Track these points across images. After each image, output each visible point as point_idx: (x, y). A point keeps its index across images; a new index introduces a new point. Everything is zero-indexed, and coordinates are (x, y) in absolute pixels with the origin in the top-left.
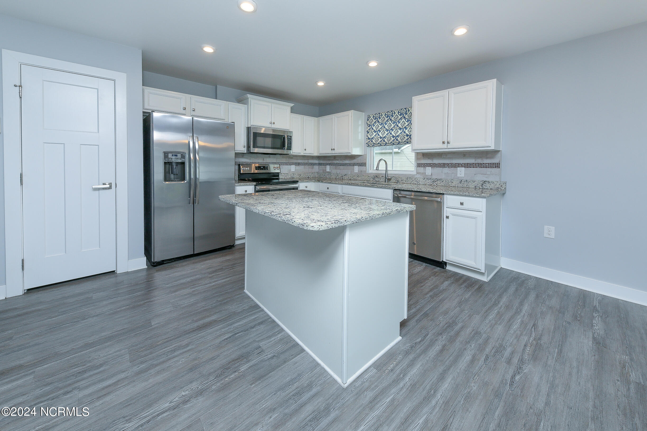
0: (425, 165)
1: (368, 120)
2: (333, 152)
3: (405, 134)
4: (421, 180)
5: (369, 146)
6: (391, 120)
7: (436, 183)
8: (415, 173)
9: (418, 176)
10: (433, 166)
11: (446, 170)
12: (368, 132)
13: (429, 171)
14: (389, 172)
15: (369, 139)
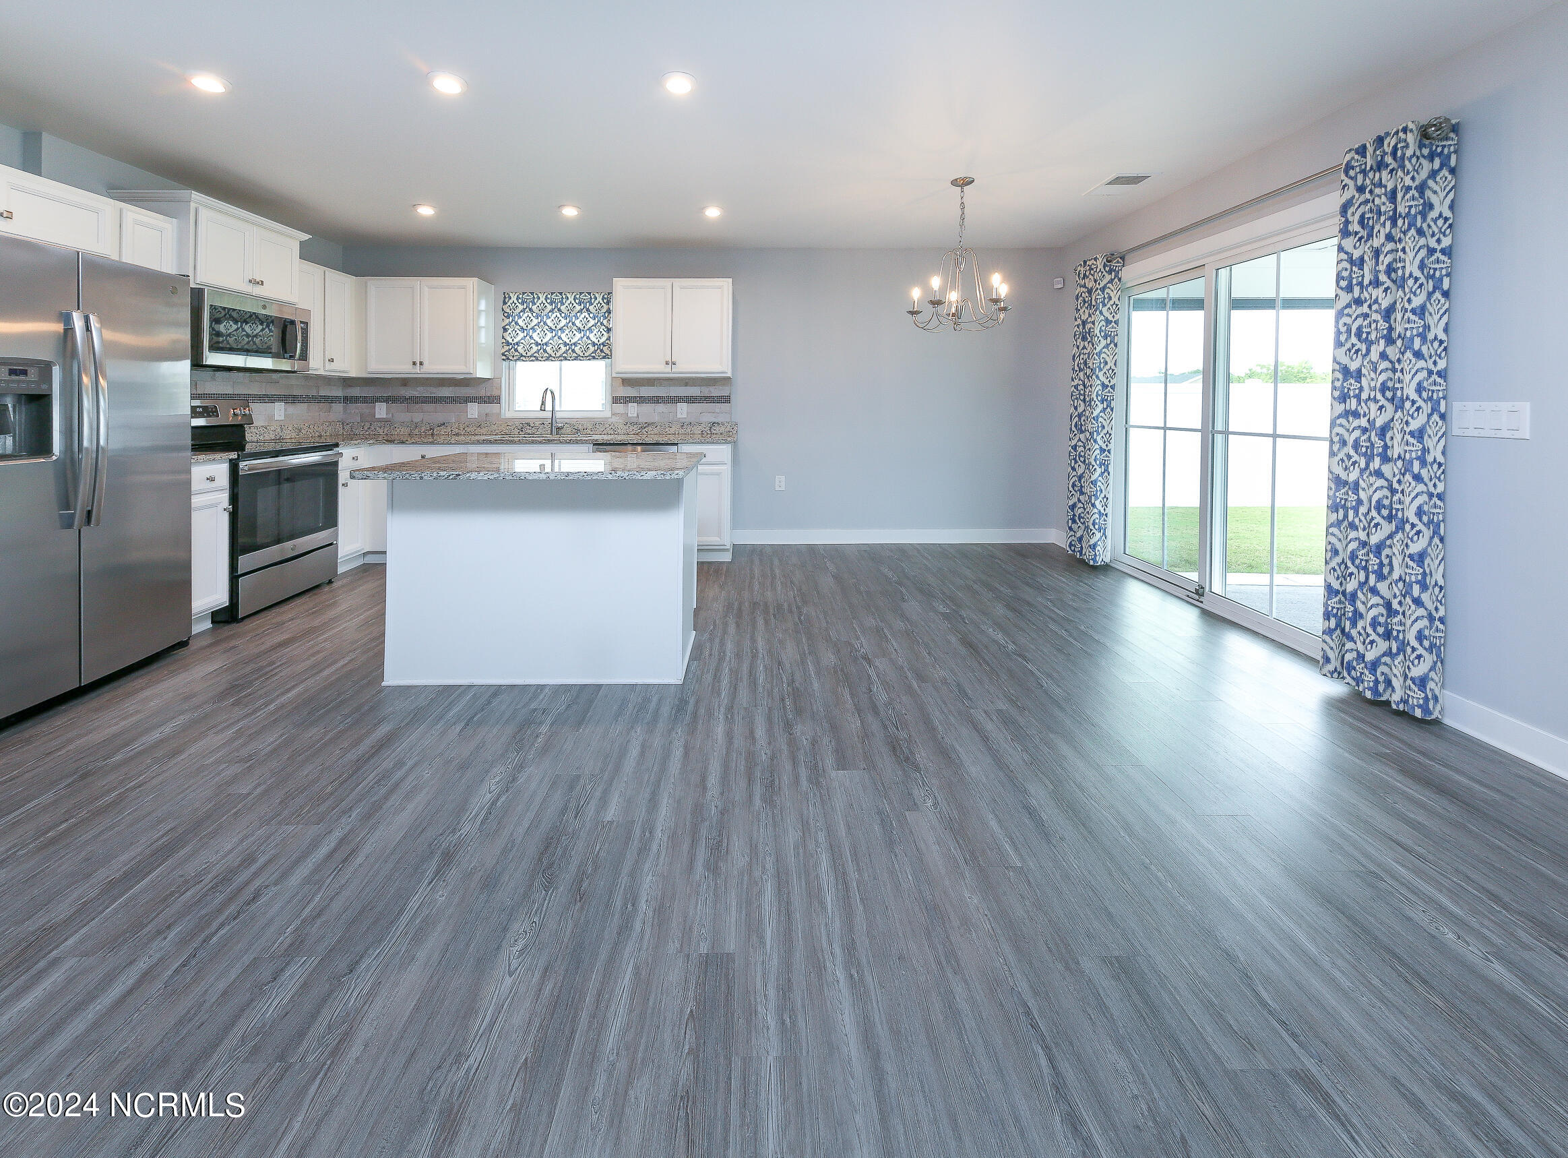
0: (626, 400)
1: (505, 303)
2: (417, 369)
3: (589, 342)
4: (621, 426)
5: (508, 359)
6: (559, 310)
7: (646, 429)
8: (609, 414)
9: (614, 419)
10: (640, 400)
11: (661, 408)
12: (505, 330)
13: (633, 409)
14: (558, 415)
15: (508, 344)
